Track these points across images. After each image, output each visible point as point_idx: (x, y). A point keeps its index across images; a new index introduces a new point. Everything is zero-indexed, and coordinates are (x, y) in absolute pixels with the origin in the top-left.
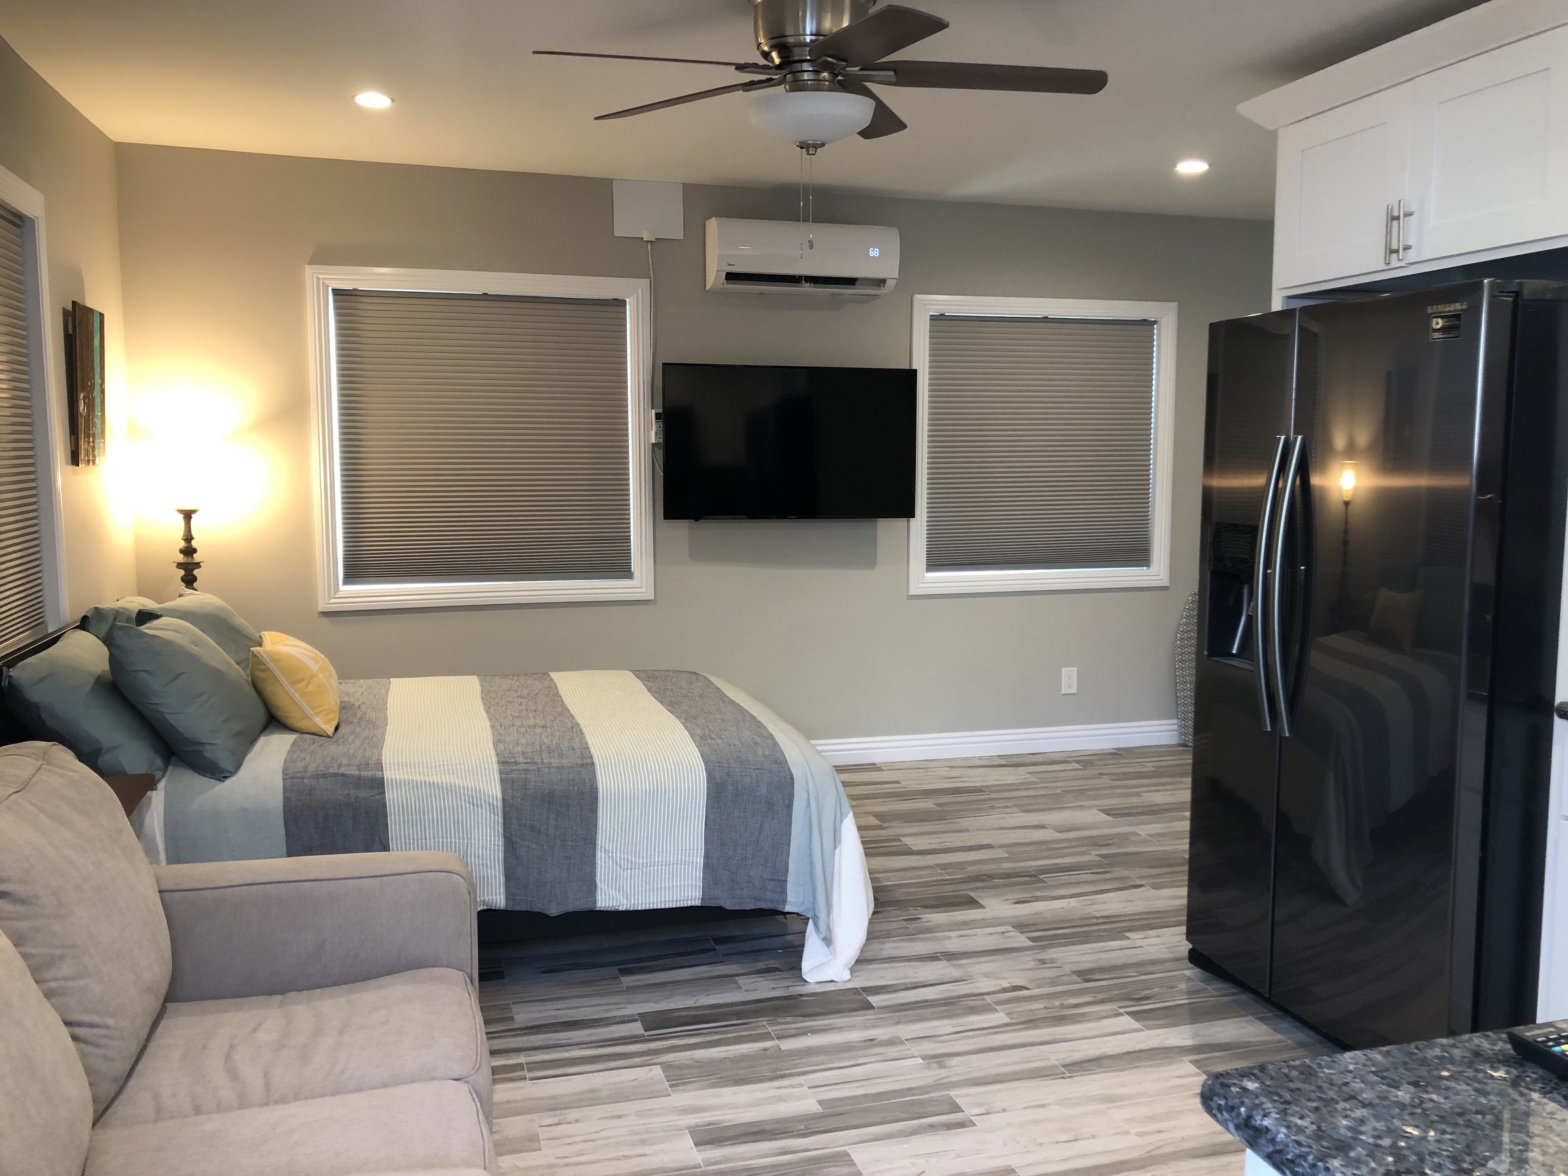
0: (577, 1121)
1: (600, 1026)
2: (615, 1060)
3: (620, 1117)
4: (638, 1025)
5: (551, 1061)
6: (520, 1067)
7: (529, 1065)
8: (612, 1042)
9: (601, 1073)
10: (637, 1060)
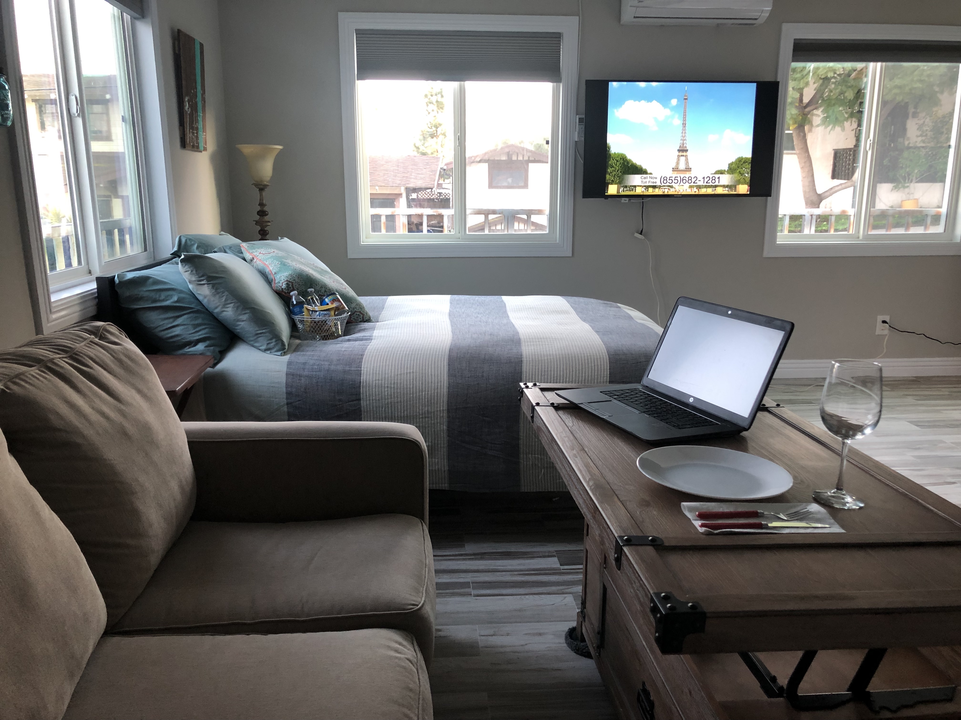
0: (508, 635)
1: (527, 558)
2: (537, 586)
3: (540, 634)
4: (556, 559)
5: (490, 583)
6: (466, 585)
7: (475, 584)
8: (536, 572)
9: (527, 597)
10: (554, 589)
